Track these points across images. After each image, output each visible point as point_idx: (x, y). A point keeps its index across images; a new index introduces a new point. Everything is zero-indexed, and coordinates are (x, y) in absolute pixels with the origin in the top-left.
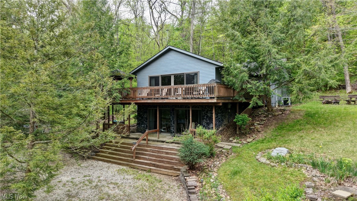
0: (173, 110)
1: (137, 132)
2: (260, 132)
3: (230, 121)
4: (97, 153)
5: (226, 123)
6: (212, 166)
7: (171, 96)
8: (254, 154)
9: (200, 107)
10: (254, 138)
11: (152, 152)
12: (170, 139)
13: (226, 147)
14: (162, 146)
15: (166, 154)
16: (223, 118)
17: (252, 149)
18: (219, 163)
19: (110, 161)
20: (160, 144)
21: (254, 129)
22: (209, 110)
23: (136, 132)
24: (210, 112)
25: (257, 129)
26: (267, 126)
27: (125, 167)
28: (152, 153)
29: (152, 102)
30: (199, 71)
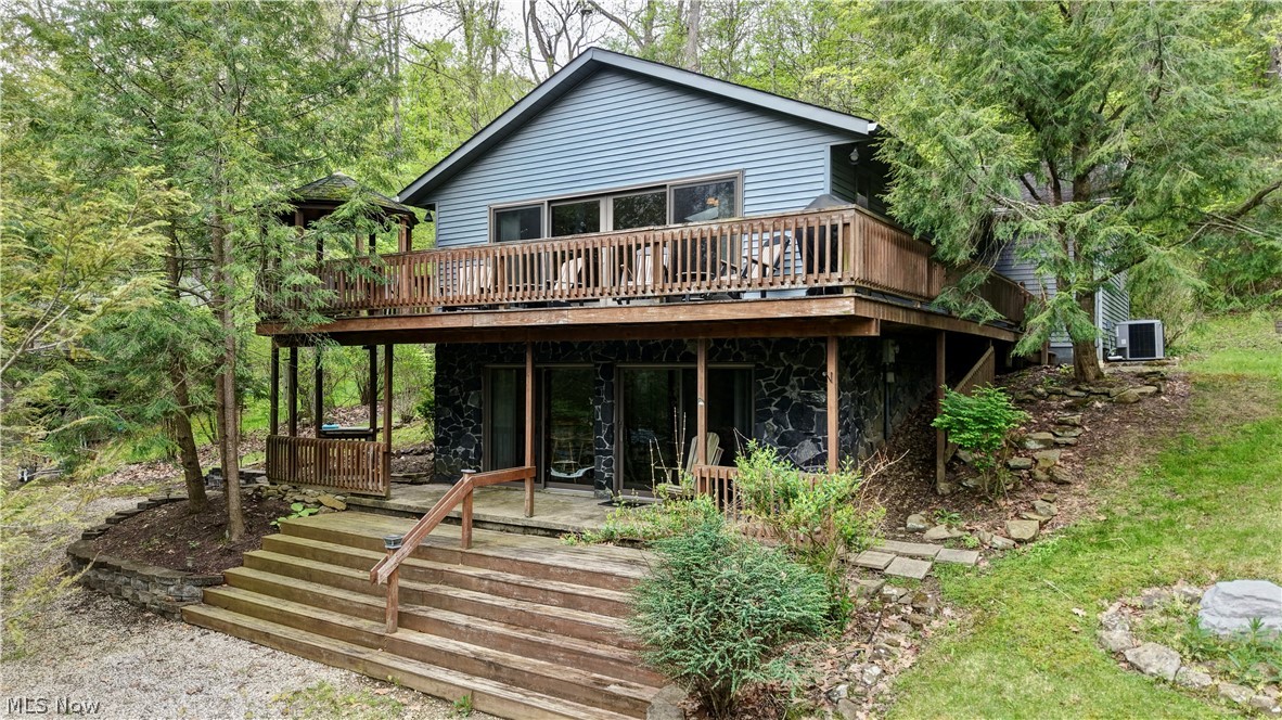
0: (608, 371)
1: (431, 482)
2: (1068, 483)
3: (890, 431)
4: (208, 589)
5: (873, 439)
6: (843, 688)
7: (598, 291)
8: (1081, 613)
9: (743, 354)
10: (1043, 519)
11: (491, 592)
12: (591, 517)
13: (899, 567)
14: (547, 560)
15: (564, 606)
16: (862, 412)
17: (1057, 582)
18: (876, 670)
19: (267, 635)
20: (532, 548)
21: (1027, 468)
22: (795, 367)
23: (427, 480)
24: (799, 381)
25: (1048, 471)
26: (1100, 454)
27: (333, 676)
28: (488, 599)
29: (495, 324)
30: (743, 171)
